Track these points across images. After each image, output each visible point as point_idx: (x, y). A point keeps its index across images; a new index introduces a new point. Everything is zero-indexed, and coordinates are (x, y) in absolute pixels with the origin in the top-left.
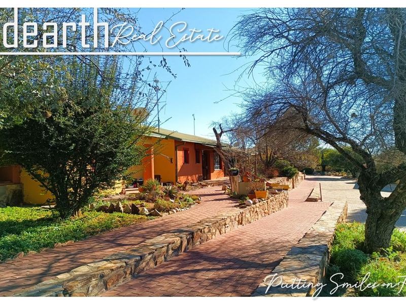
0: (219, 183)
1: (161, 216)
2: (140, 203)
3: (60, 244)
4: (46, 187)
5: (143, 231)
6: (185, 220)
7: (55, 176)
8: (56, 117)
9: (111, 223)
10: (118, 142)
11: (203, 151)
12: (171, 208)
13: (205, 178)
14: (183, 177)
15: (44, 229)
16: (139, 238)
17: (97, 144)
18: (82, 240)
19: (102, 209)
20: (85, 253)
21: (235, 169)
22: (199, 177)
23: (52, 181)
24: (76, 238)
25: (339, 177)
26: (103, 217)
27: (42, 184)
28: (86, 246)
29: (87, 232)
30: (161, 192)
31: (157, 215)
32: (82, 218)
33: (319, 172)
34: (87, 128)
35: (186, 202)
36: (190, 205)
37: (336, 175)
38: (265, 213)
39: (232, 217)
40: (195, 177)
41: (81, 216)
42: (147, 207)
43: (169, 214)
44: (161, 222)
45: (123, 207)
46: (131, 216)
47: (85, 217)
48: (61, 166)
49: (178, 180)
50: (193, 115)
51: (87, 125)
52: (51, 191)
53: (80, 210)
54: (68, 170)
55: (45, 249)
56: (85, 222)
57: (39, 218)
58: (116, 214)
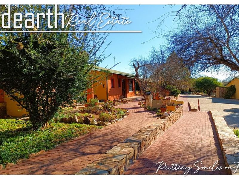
0: (134, 100)
1: (106, 125)
2: (88, 115)
3: (34, 154)
4: (22, 105)
5: (97, 140)
6: (125, 128)
7: (29, 97)
8: (27, 49)
9: (72, 132)
10: (76, 71)
11: (123, 79)
12: (111, 119)
13: (124, 97)
14: (110, 96)
15: (21, 139)
16: (97, 147)
17: (61, 72)
18: (51, 149)
19: (63, 121)
20: (56, 163)
21: (148, 91)
22: (121, 96)
23: (26, 101)
24: (47, 147)
25: (200, 95)
26: (65, 127)
27: (18, 104)
28: (55, 155)
29: (55, 142)
30: (100, 106)
31: (103, 125)
32: (50, 129)
33: (187, 92)
34: (53, 59)
35: (119, 114)
36: (123, 116)
37: (197, 94)
38: (174, 121)
39: (160, 126)
40: (118, 96)
41: (49, 127)
42: (94, 118)
43: (111, 124)
44: (108, 130)
45: (78, 118)
46: (85, 126)
47: (52, 128)
48: (32, 89)
49: (108, 98)
50: (114, 57)
51: (52, 57)
52: (25, 108)
53: (48, 122)
54: (38, 93)
55: (22, 160)
56: (52, 132)
57: (17, 128)
58: (74, 124)
